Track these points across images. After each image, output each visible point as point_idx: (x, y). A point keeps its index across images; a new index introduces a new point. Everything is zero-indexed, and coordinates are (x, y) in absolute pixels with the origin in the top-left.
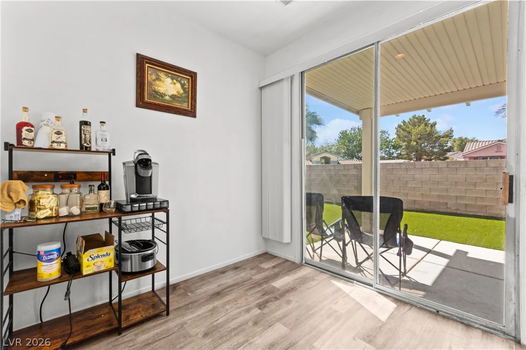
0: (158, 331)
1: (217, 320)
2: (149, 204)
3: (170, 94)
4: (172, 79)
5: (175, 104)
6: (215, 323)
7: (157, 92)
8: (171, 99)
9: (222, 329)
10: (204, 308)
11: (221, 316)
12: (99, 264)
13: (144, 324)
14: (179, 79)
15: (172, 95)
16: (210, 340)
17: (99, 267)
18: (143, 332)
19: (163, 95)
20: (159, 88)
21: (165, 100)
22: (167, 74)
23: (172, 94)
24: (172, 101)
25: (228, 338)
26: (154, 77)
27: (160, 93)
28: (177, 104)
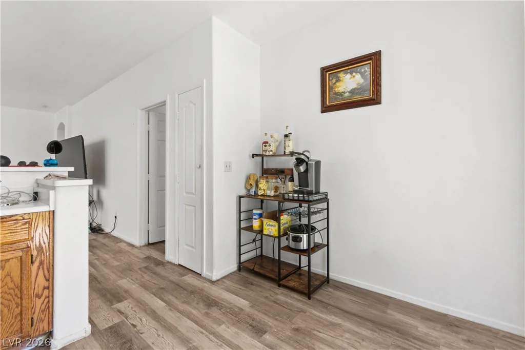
0: (290, 301)
1: (320, 332)
2: (300, 195)
3: (349, 90)
4: (351, 73)
5: (355, 97)
6: (315, 332)
7: (336, 94)
8: (350, 94)
9: (309, 339)
10: (333, 317)
11: (328, 333)
12: (270, 230)
13: (293, 292)
14: (358, 70)
15: (351, 90)
16: (290, 334)
17: (270, 232)
18: (286, 295)
19: (341, 94)
20: (339, 89)
21: (345, 97)
22: (346, 72)
23: (351, 88)
24: (351, 96)
25: (298, 347)
26: (334, 81)
27: (340, 93)
28: (357, 97)
